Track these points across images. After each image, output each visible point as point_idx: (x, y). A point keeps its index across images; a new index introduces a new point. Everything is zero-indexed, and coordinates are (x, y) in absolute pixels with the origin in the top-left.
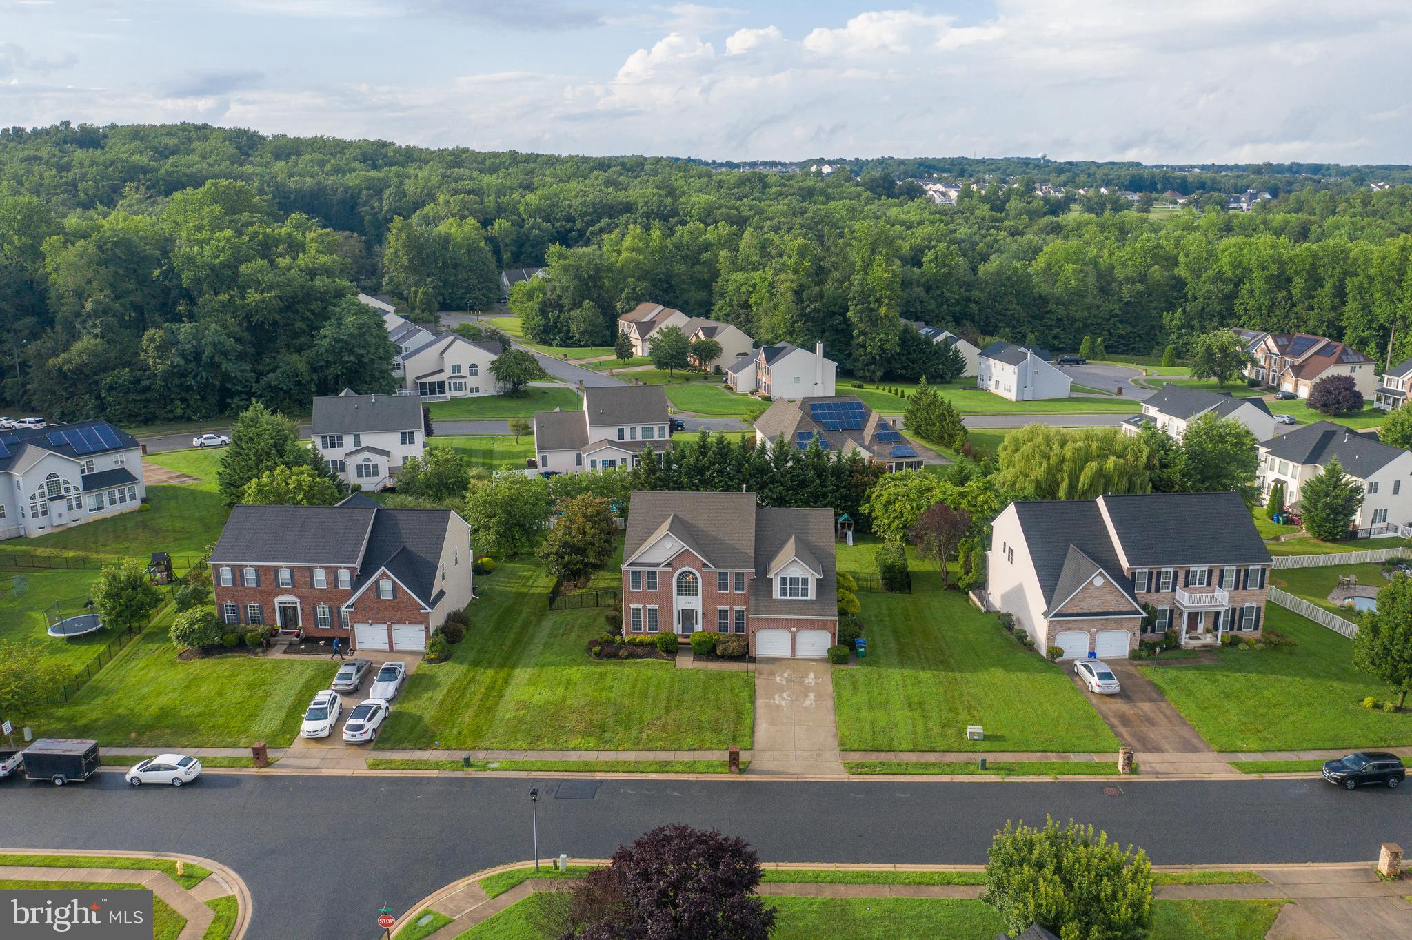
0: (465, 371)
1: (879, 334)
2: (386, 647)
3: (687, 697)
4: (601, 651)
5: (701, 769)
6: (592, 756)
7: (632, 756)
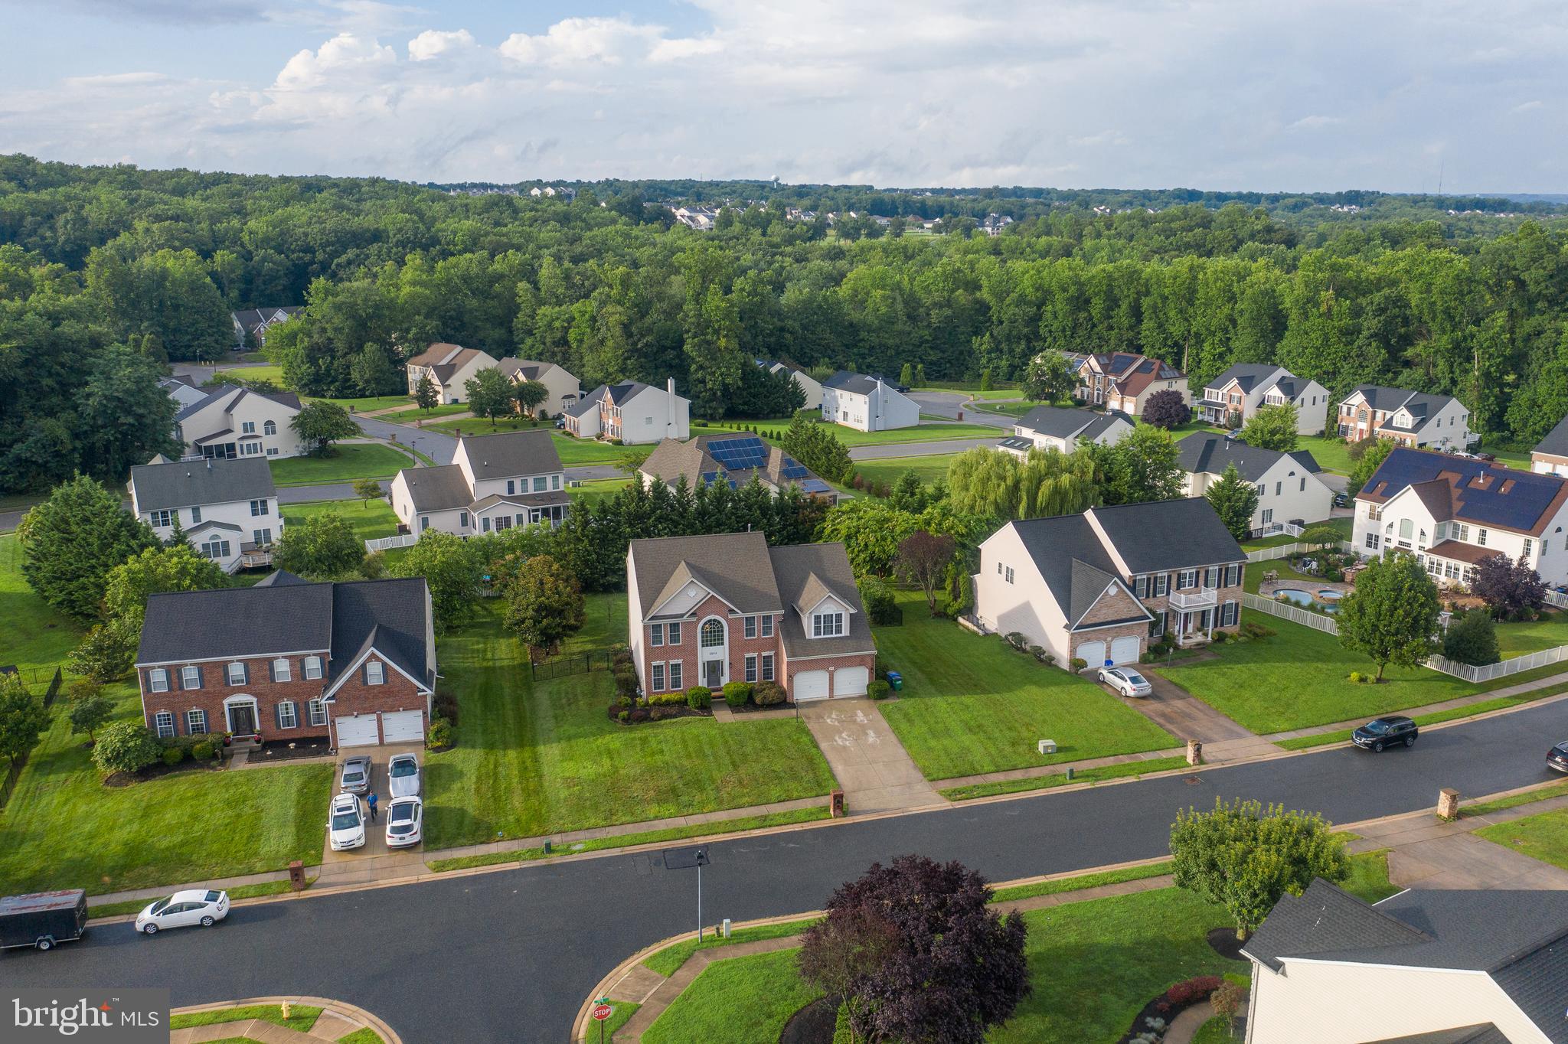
0: (260, 430)
1: (719, 368)
2: (376, 741)
3: (748, 750)
4: (629, 715)
5: (803, 818)
6: (681, 822)
7: (722, 816)
